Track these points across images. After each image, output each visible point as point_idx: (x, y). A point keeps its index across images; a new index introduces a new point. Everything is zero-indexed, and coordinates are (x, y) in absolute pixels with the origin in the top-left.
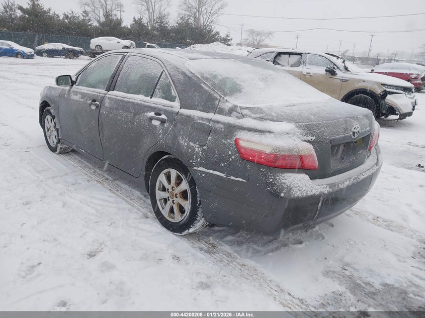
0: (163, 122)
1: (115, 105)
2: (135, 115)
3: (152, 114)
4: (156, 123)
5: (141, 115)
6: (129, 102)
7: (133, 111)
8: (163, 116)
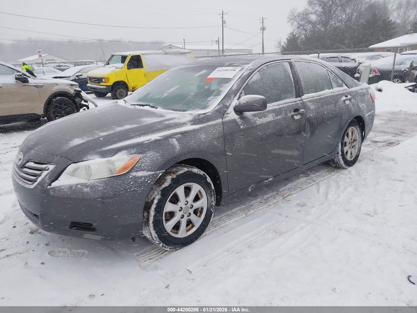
0: (350, 100)
1: (319, 104)
2: (336, 103)
3: (344, 98)
4: (348, 102)
5: (339, 101)
6: (327, 97)
7: (334, 102)
8: (349, 97)
